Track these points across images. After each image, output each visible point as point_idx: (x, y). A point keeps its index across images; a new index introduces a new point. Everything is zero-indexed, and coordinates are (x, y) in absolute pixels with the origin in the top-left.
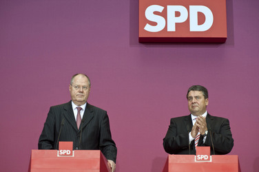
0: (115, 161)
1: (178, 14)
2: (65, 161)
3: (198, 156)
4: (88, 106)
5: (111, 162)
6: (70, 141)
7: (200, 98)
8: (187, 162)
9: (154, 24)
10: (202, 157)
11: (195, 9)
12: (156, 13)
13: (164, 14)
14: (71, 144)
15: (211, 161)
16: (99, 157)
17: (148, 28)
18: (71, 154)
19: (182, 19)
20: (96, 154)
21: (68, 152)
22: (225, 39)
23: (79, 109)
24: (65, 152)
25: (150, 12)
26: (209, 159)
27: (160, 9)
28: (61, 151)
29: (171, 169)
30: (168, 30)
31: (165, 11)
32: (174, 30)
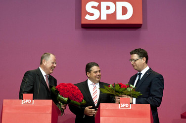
1: (108, 8)
8: (113, 108)
9: (92, 15)
10: (124, 105)
11: (120, 4)
12: (93, 7)
13: (99, 8)
15: (130, 108)
16: (51, 105)
18: (31, 103)
19: (111, 11)
21: (29, 101)
22: (141, 25)
24: (27, 101)
27: (96, 4)
28: (24, 100)
29: (102, 113)
30: (102, 19)
31: (99, 6)
32: (106, 19)
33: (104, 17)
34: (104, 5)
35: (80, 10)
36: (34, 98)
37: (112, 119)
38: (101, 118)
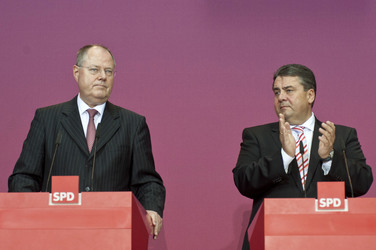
0: (161, 214)
3: (322, 200)
4: (109, 108)
5: (153, 215)
6: (74, 175)
7: (294, 90)
10: (330, 201)
15: (346, 209)
16: (130, 205)
18: (76, 200)
20: (124, 199)
21: (69, 196)
23: (93, 114)
26: (342, 206)
28: (55, 194)
29: (269, 225)
37: (296, 240)
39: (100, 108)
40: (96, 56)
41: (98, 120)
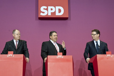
0: (29, 58)
1: (52, 9)
2: (10, 58)
3: (58, 56)
8: (54, 58)
9: (44, 13)
10: (60, 56)
11: (57, 8)
12: (44, 9)
13: (47, 9)
14: (13, 52)
17: (42, 14)
19: (53, 11)
21: (11, 55)
22: (68, 18)
23: (17, 42)
24: (10, 55)
25: (42, 9)
26: (62, 57)
27: (46, 7)
29: (48, 60)
30: (49, 15)
31: (47, 8)
32: (50, 15)
33: (50, 14)
34: (50, 8)
35: (38, 11)
36: (14, 54)
37: (53, 63)
38: (48, 63)
39: (18, 41)
40: (17, 32)
41: (18, 43)
